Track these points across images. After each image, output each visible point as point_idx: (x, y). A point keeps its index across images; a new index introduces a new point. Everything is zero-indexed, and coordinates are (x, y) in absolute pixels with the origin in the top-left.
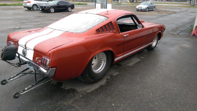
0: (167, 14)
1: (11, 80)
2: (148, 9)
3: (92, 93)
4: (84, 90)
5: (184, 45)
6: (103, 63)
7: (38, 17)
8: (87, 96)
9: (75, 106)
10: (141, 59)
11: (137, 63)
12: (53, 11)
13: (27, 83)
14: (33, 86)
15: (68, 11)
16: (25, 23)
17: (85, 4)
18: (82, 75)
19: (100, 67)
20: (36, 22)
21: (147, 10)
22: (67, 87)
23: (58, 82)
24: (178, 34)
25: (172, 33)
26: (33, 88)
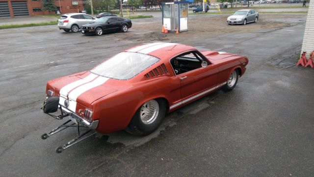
0: (274, 29)
1: (52, 134)
2: (246, 21)
3: (141, 147)
4: (132, 143)
5: (279, 82)
6: (155, 112)
7: (80, 45)
8: (134, 151)
9: (120, 160)
10: (210, 104)
11: (203, 110)
12: (101, 33)
13: (69, 137)
14: (76, 140)
15: (123, 32)
16: (63, 54)
17: (149, 17)
18: (129, 126)
19: (151, 116)
20: (78, 52)
21: (245, 23)
22: (114, 141)
23: (104, 136)
24: (277, 65)
25: (269, 62)
26: (76, 142)
